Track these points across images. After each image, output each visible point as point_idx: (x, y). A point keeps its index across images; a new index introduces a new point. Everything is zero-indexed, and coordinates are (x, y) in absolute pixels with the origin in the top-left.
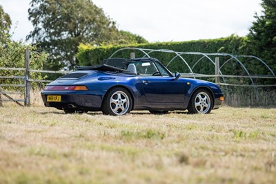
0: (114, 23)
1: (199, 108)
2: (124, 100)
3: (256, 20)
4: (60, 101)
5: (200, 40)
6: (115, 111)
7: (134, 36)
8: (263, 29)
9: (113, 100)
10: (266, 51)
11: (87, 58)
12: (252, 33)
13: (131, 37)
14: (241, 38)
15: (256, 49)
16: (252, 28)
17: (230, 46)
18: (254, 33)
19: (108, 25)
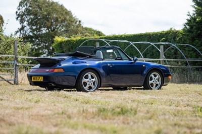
0: (80, 21)
1: (152, 85)
2: (94, 80)
3: (189, 18)
4: (42, 80)
5: (147, 33)
6: (86, 88)
7: (95, 31)
8: (194, 24)
9: (84, 80)
10: (197, 41)
11: (61, 47)
12: (186, 27)
13: (93, 32)
14: (178, 31)
15: (189, 39)
16: (186, 24)
17: (169, 37)
18: (188, 27)
19: (76, 23)
